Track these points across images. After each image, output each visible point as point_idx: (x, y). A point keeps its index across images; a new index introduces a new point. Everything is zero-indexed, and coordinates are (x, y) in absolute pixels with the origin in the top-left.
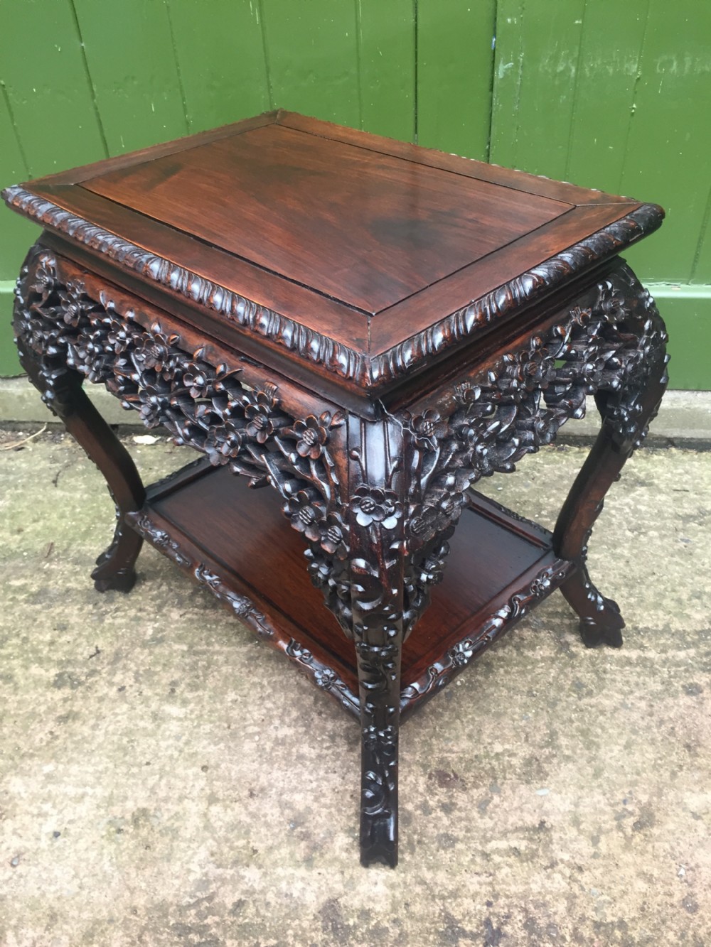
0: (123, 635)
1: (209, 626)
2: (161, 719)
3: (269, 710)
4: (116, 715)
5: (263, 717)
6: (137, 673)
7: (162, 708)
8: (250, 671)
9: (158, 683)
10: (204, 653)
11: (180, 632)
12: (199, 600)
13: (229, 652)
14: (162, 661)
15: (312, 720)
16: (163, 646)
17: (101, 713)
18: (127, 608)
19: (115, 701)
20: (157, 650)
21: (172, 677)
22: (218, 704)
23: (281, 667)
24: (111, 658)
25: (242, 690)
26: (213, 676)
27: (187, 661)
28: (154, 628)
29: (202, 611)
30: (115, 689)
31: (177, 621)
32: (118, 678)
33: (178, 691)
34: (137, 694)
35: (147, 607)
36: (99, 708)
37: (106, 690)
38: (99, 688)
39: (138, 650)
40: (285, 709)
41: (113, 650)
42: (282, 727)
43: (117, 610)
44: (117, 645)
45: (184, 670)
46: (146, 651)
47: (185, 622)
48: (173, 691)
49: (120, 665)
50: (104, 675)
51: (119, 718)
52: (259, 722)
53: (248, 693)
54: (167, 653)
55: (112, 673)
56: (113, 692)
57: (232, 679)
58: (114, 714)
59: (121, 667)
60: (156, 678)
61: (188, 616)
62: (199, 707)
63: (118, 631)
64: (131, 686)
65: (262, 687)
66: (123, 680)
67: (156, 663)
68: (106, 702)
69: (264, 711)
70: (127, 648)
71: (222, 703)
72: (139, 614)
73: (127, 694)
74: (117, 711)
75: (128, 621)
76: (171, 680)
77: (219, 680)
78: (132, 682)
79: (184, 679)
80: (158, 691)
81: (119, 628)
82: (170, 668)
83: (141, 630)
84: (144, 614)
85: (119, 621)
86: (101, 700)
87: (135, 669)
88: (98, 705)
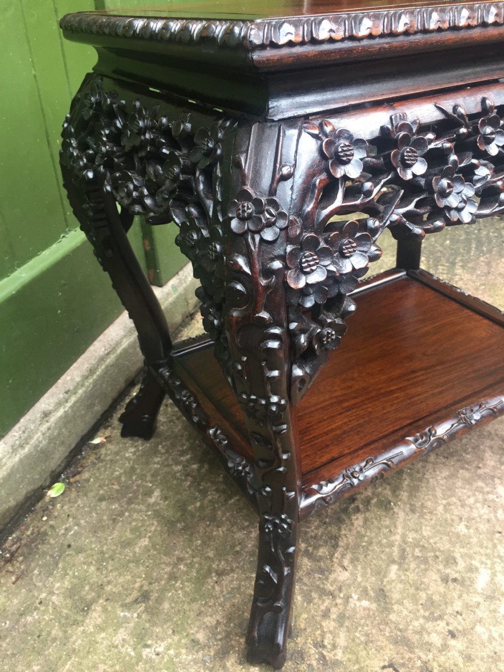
0: (367, 635)
1: (364, 544)
2: (494, 591)
3: (476, 501)
4: (491, 639)
5: (486, 506)
6: (427, 619)
7: (480, 591)
8: (429, 513)
9: (444, 596)
10: (404, 550)
11: (369, 571)
12: (322, 551)
13: (404, 528)
14: (412, 591)
15: (485, 473)
16: (390, 591)
17: (488, 657)
18: (319, 632)
19: (471, 642)
20: (396, 596)
21: (436, 581)
22: (471, 540)
23: (424, 489)
24: (402, 649)
25: (453, 520)
26: (435, 543)
27: (413, 566)
28: (359, 599)
29: (340, 549)
30: (452, 642)
31: (352, 574)
32: (436, 639)
33: (455, 575)
34: (459, 616)
35: (323, 608)
36: (482, 659)
37: (453, 654)
38: (451, 662)
39: (393, 617)
40: (475, 490)
41: (391, 646)
42: (496, 493)
43: (319, 645)
44: (382, 641)
45: (426, 570)
46: (395, 607)
47: (355, 567)
48: (455, 580)
49: (415, 638)
50: (430, 656)
51: (495, 635)
52: (491, 509)
53: (457, 516)
54: (400, 586)
55: (428, 647)
56: (457, 644)
57: (438, 528)
58: (491, 643)
59: (417, 637)
60: (436, 598)
61: (346, 563)
62: (478, 557)
63: (357, 641)
64: (448, 624)
65: (449, 504)
66: (438, 633)
67: (415, 599)
68: (473, 652)
69: (478, 505)
70: (388, 629)
71: (470, 537)
72: (334, 616)
73: (460, 628)
74: (485, 637)
75: (344, 629)
76: (440, 583)
77: (441, 538)
78: (442, 624)
79: (439, 571)
80: (455, 595)
81: (353, 640)
82: (422, 583)
83: (361, 613)
84: (334, 610)
85: (342, 640)
86: (469, 658)
87: (422, 621)
88: (477, 661)
